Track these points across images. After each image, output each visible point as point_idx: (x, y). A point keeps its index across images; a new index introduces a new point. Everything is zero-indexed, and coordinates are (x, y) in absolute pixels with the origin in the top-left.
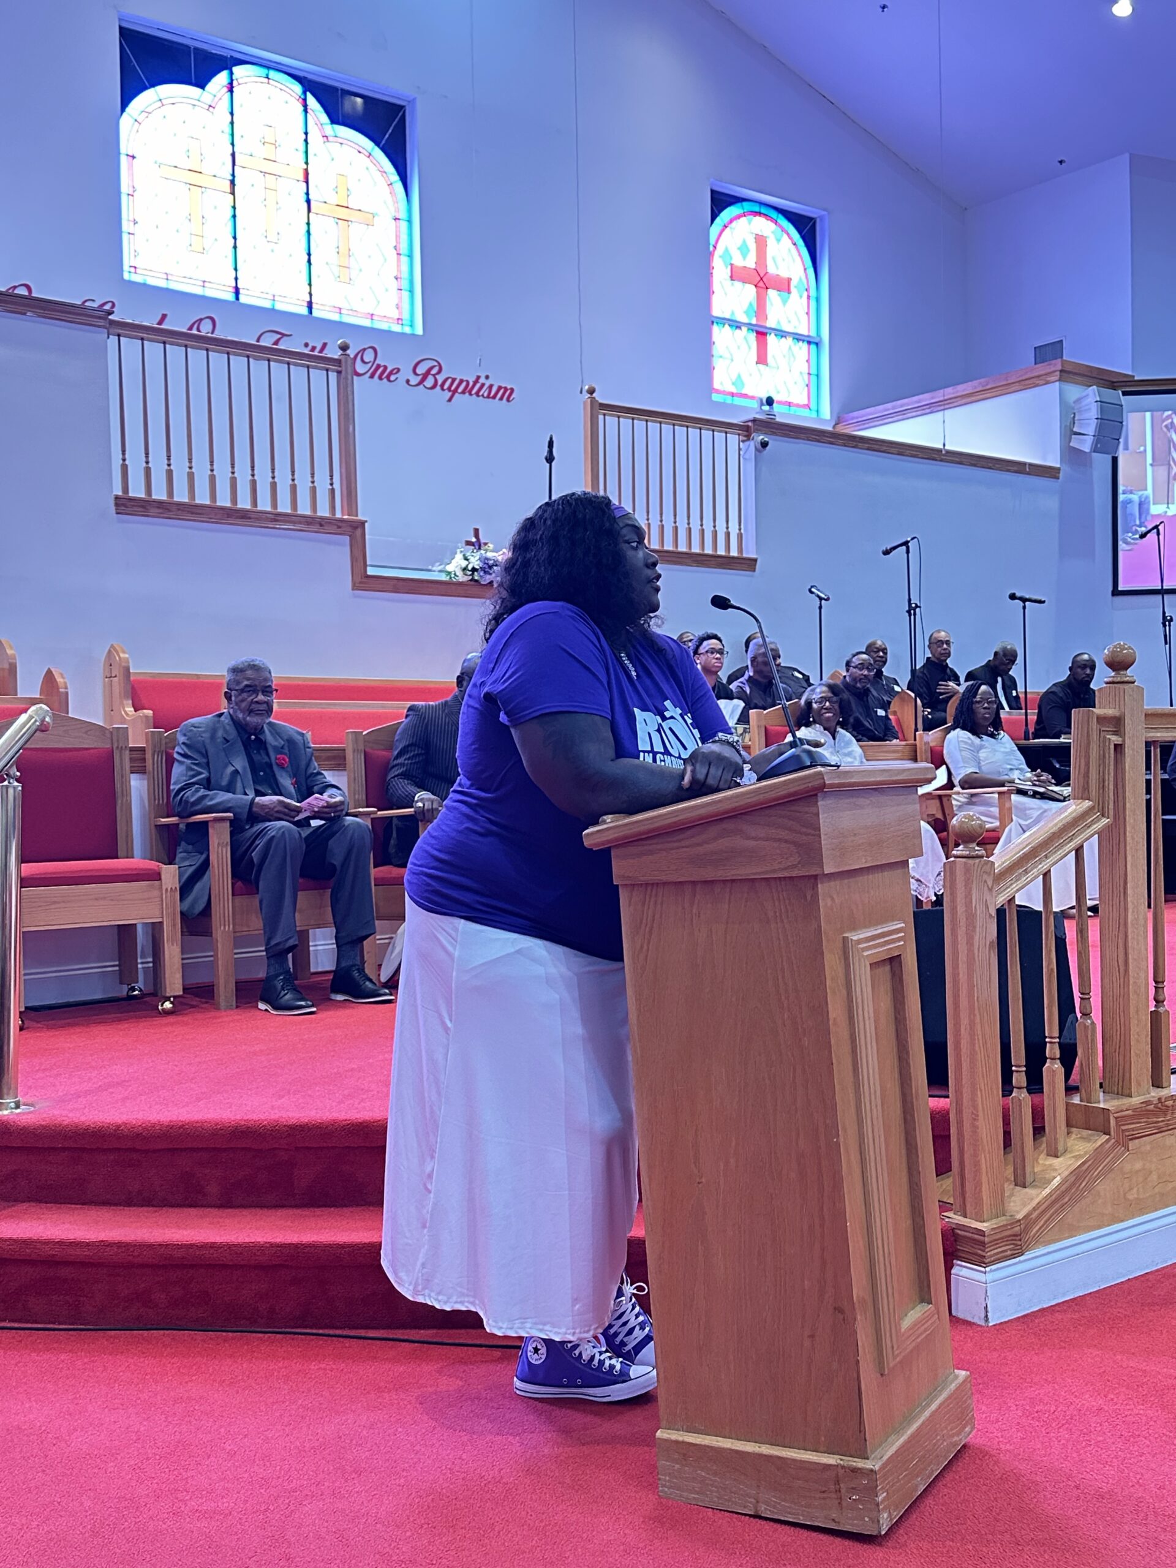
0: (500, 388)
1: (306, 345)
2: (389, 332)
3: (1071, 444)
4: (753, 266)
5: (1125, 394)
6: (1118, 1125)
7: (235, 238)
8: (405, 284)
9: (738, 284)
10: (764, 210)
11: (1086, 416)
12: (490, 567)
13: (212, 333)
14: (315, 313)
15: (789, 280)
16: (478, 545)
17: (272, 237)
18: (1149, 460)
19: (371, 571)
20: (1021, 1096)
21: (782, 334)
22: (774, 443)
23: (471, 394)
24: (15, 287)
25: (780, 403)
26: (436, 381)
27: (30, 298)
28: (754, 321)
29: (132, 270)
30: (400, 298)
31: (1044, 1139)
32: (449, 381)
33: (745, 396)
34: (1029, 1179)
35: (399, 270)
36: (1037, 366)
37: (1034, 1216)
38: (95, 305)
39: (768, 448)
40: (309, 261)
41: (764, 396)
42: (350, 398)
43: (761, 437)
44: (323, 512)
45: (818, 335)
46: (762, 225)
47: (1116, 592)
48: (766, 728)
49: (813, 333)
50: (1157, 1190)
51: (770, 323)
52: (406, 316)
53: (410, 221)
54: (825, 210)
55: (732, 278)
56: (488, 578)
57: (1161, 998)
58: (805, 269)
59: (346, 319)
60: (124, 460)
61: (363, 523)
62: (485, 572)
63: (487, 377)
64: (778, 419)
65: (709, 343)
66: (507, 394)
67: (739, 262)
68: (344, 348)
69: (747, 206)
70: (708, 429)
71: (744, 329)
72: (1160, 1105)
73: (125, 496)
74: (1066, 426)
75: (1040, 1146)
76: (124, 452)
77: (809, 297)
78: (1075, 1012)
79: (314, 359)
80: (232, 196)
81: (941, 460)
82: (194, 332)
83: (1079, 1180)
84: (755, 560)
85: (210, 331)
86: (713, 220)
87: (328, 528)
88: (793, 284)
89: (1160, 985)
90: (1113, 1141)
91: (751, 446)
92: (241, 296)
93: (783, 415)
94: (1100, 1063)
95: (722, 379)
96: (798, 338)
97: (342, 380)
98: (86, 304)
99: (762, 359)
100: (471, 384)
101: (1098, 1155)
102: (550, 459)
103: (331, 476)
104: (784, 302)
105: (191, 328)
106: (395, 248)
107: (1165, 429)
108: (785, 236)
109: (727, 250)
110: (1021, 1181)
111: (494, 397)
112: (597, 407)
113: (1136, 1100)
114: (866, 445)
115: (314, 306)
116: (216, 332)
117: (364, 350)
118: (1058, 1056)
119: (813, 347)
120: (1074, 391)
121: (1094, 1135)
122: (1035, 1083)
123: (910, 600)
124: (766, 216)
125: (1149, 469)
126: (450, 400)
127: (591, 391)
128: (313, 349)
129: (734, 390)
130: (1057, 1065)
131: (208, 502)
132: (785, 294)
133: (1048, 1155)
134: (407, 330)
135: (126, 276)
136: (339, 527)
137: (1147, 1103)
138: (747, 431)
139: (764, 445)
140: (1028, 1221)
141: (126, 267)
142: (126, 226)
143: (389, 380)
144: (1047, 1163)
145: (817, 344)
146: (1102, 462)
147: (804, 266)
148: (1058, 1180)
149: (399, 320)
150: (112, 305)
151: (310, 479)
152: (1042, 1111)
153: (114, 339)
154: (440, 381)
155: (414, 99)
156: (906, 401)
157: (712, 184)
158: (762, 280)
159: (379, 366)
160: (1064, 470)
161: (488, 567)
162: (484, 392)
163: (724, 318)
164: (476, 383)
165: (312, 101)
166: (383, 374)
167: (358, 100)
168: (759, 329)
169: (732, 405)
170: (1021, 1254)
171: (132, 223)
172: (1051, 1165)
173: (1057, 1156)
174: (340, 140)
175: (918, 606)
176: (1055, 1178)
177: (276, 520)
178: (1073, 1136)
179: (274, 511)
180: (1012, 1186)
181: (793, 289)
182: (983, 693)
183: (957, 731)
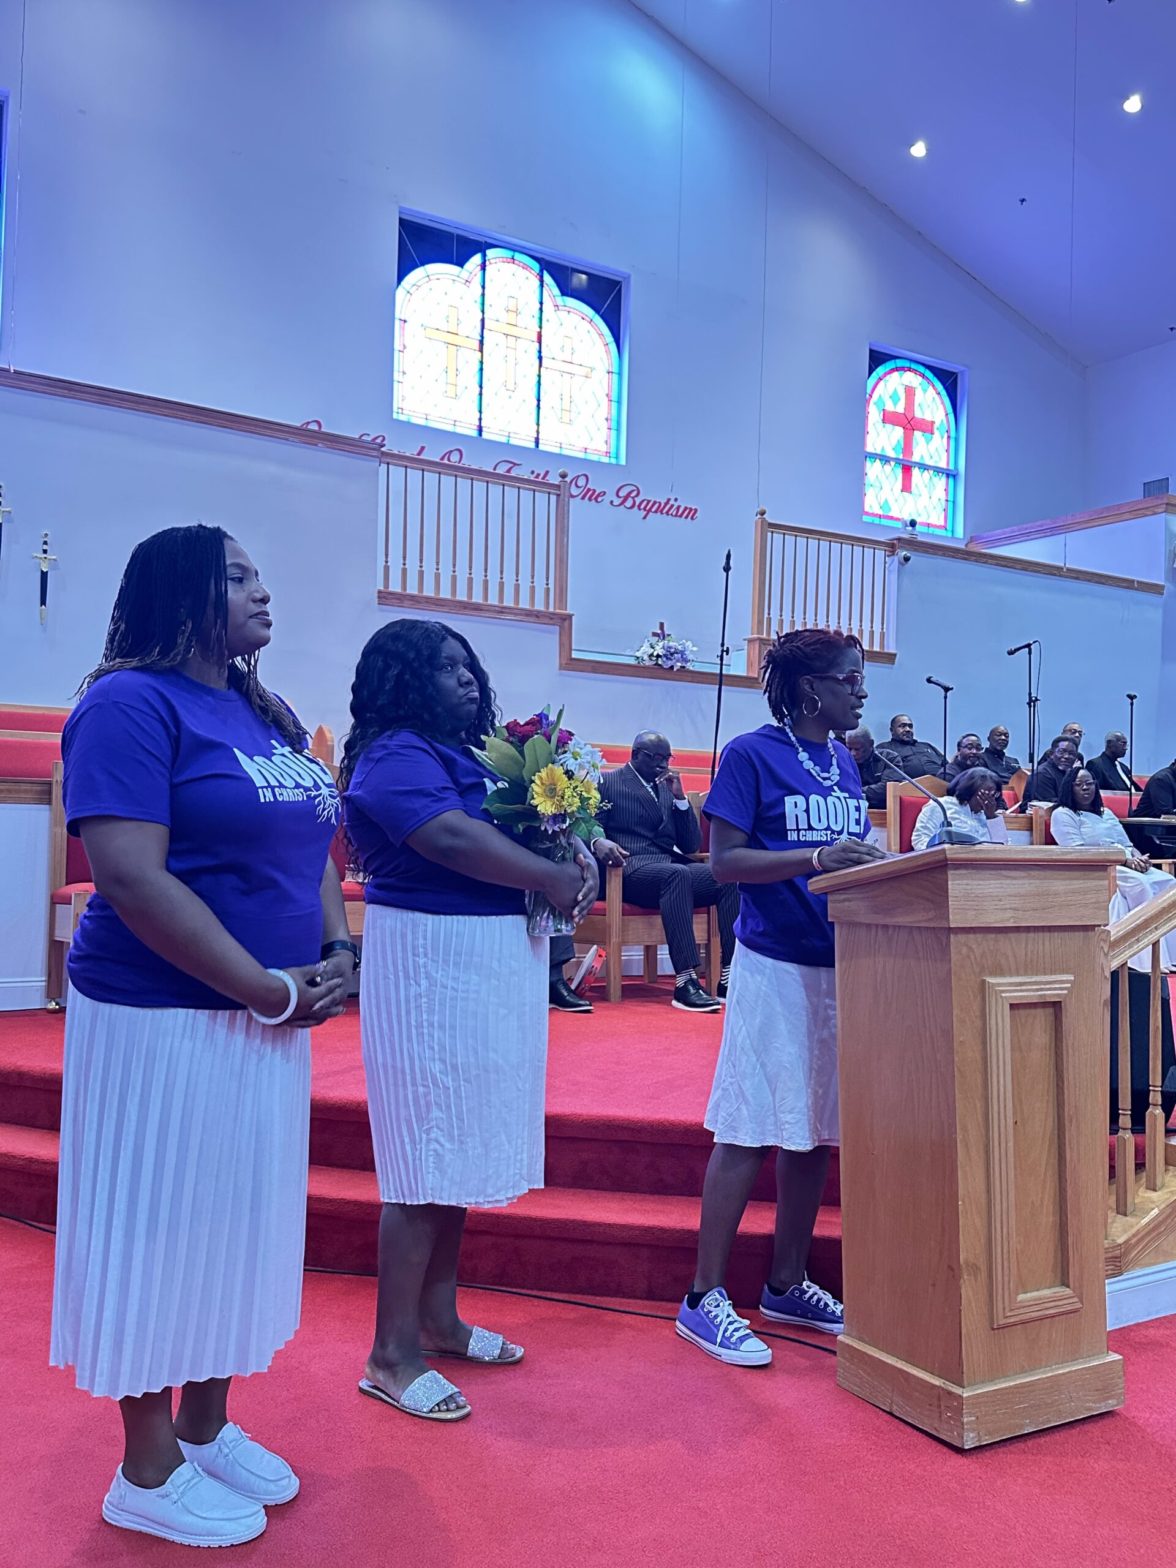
0: (686, 508)
1: (533, 472)
2: (599, 462)
3: (1174, 566)
7: (481, 387)
8: (614, 425)
9: (889, 426)
10: (914, 366)
12: (672, 654)
13: (460, 463)
14: (541, 447)
15: (933, 423)
16: (662, 635)
17: (511, 386)
19: (575, 655)
20: (1128, 1136)
21: (924, 467)
22: (916, 559)
23: (662, 513)
24: (308, 423)
25: (922, 524)
26: (634, 503)
27: (319, 432)
28: (901, 457)
29: (400, 411)
30: (609, 436)
31: (1144, 1174)
32: (645, 502)
33: (891, 518)
34: (1130, 1208)
35: (609, 412)
36: (1146, 499)
37: (1133, 1241)
38: (369, 439)
39: (910, 562)
40: (538, 406)
41: (908, 519)
42: (566, 516)
43: (904, 553)
44: (539, 606)
45: (956, 468)
46: (910, 378)
48: (901, 798)
49: (952, 467)
51: (916, 458)
52: (613, 451)
53: (620, 374)
54: (965, 366)
55: (884, 421)
56: (670, 663)
58: (947, 415)
59: (565, 452)
60: (386, 562)
61: (570, 616)
62: (667, 658)
63: (676, 500)
64: (920, 539)
65: (861, 475)
66: (691, 513)
67: (890, 408)
68: (563, 476)
69: (900, 363)
71: (893, 463)
73: (386, 590)
74: (1170, 551)
75: (1141, 1179)
76: (386, 556)
77: (949, 437)
79: (538, 484)
80: (480, 354)
81: (1060, 576)
82: (446, 461)
83: (1174, 1212)
84: (895, 655)
85: (458, 460)
86: (870, 374)
87: (542, 620)
88: (936, 426)
91: (895, 560)
92: (483, 433)
93: (923, 534)
95: (871, 503)
96: (938, 470)
97: (561, 502)
98: (363, 438)
99: (906, 487)
100: (663, 505)
102: (727, 569)
103: (547, 579)
104: (928, 441)
105: (442, 459)
106: (607, 395)
108: (931, 387)
109: (880, 396)
110: (1122, 1210)
111: (681, 516)
112: (766, 526)
114: (994, 562)
115: (540, 441)
116: (462, 462)
117: (578, 476)
118: (1160, 1102)
119: (951, 480)
123: (1030, 694)
124: (915, 371)
126: (645, 518)
127: (763, 513)
128: (538, 475)
129: (881, 512)
130: (1159, 1111)
131: (449, 597)
132: (928, 435)
133: (1148, 1188)
134: (613, 461)
135: (395, 416)
136: (552, 619)
138: (892, 548)
139: (907, 559)
140: (1128, 1246)
141: (395, 409)
142: (397, 376)
143: (597, 502)
144: (1146, 1195)
145: (954, 476)
147: (946, 412)
148: (1156, 1211)
149: (608, 453)
150: (384, 439)
151: (531, 580)
152: (1144, 1148)
153: (384, 466)
154: (638, 502)
155: (629, 276)
156: (1030, 525)
157: (870, 344)
158: (909, 423)
159: (589, 490)
160: (1169, 587)
161: (669, 654)
162: (673, 511)
163: (876, 454)
164: (666, 504)
165: (547, 277)
166: (593, 496)
167: (584, 277)
168: (905, 463)
169: (880, 525)
170: (1121, 1274)
171: (401, 374)
172: (1150, 1198)
173: (1155, 1190)
174: (568, 309)
175: (1037, 700)
176: (1153, 1209)
177: (502, 612)
178: (1171, 1174)
179: (500, 605)
180: (1114, 1214)
181: (936, 431)
182: (1082, 776)
183: (1061, 808)
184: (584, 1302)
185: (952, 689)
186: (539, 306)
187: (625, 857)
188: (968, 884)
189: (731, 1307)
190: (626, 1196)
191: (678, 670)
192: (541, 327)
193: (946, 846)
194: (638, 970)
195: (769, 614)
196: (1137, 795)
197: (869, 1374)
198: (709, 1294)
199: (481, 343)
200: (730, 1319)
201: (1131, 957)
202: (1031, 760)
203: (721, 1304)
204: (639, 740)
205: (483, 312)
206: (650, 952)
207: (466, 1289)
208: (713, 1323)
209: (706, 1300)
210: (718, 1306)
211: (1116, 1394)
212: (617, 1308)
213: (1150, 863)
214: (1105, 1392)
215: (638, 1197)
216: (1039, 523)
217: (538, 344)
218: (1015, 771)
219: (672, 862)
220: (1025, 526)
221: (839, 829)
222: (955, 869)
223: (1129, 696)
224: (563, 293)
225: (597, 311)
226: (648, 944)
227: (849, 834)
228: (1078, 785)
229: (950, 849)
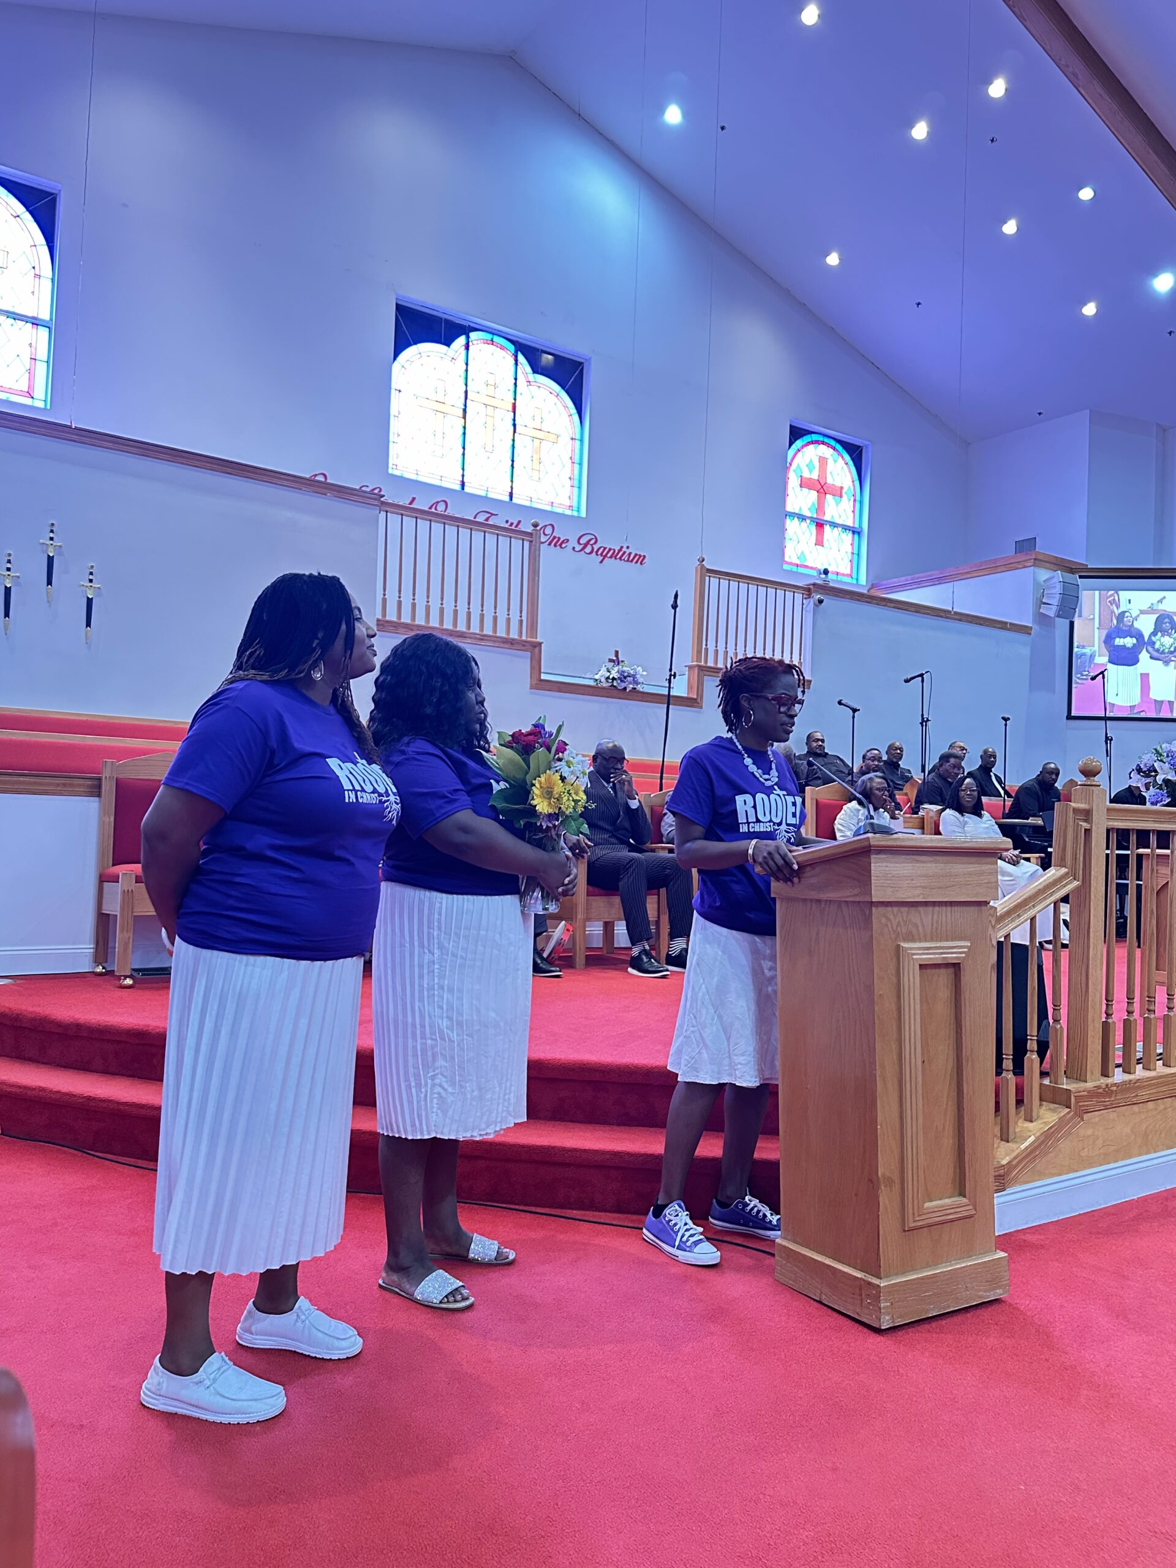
0: (636, 555)
1: (507, 522)
2: (563, 514)
3: (1041, 611)
4: (816, 478)
5: (1081, 577)
6: (1077, 1102)
7: (464, 448)
8: (576, 483)
9: (805, 490)
10: (826, 440)
11: (1054, 591)
12: (625, 678)
13: (445, 511)
14: (514, 500)
15: (842, 488)
16: (616, 661)
17: (489, 448)
18: (1097, 625)
19: (544, 676)
21: (834, 525)
22: (828, 602)
23: (616, 559)
24: (316, 475)
25: (833, 573)
26: (593, 549)
27: (325, 483)
28: (815, 516)
29: (395, 467)
30: (572, 493)
31: (1023, 1108)
32: (602, 549)
33: (806, 567)
34: (1011, 1137)
35: (573, 473)
36: (1018, 555)
37: (1014, 1163)
38: (368, 490)
39: (823, 604)
40: (512, 466)
41: (822, 569)
42: (537, 560)
43: (819, 596)
44: (514, 635)
45: (860, 526)
46: (823, 450)
47: (1069, 717)
48: (817, 801)
49: (857, 526)
50: (1101, 1151)
51: (827, 517)
52: (575, 505)
53: (582, 440)
54: (870, 441)
55: (801, 486)
56: (623, 685)
57: (1110, 1012)
58: (853, 481)
59: (535, 505)
60: (384, 595)
61: (540, 644)
62: (622, 681)
63: (628, 547)
64: (831, 585)
65: (782, 531)
66: (640, 559)
67: (806, 474)
69: (815, 437)
70: (781, 589)
71: (808, 521)
72: (1107, 1089)
73: (384, 619)
74: (1037, 598)
75: (1019, 1113)
76: (385, 590)
77: (855, 500)
78: (1048, 1018)
79: (512, 531)
80: (463, 420)
81: (946, 618)
82: (433, 510)
83: (1048, 1138)
85: (444, 510)
86: (790, 446)
87: (516, 647)
88: (844, 491)
89: (1110, 1003)
90: (1072, 1113)
91: (810, 604)
92: (466, 488)
93: (834, 580)
94: (1065, 1057)
95: (791, 554)
96: (846, 528)
97: (533, 548)
98: (363, 489)
99: (819, 542)
100: (617, 551)
101: (1062, 1123)
102: (675, 606)
104: (837, 504)
105: (430, 508)
106: (571, 458)
107: (1109, 604)
108: (840, 458)
109: (798, 465)
110: (1005, 1138)
111: (632, 561)
112: (705, 571)
113: (1090, 1085)
114: (893, 605)
115: (514, 496)
116: (448, 511)
117: (546, 526)
118: (1036, 1049)
119: (856, 536)
120: (1043, 574)
121: (1058, 1108)
122: (1018, 1068)
123: (922, 715)
124: (827, 445)
125: (1096, 631)
126: (601, 562)
127: (703, 560)
129: (799, 563)
130: (1035, 1056)
132: (838, 498)
133: (1026, 1120)
134: (575, 514)
135: (390, 471)
136: (524, 646)
137: (1098, 1087)
138: (809, 591)
139: (821, 601)
140: (1010, 1166)
141: (390, 465)
142: (392, 437)
143: (561, 547)
144: (1025, 1125)
145: (859, 533)
146: (1062, 624)
147: (852, 478)
148: (1032, 1138)
149: (571, 507)
150: (380, 490)
151: (507, 613)
152: (1023, 1088)
153: (383, 514)
154: (596, 547)
155: (590, 359)
156: (921, 575)
157: (791, 421)
158: (822, 488)
159: (555, 538)
160: (1036, 628)
161: (623, 677)
162: (625, 557)
163: (794, 513)
164: (620, 551)
165: (521, 357)
166: (557, 543)
167: (550, 357)
168: (818, 521)
169: (797, 573)
170: (1004, 1190)
171: (396, 436)
172: (1027, 1127)
173: (1031, 1121)
174: (538, 385)
175: (928, 720)
176: (1030, 1137)
177: (482, 639)
178: (1044, 1108)
179: (481, 633)
180: (999, 1141)
181: (844, 494)
182: (968, 784)
183: (948, 810)
184: (564, 1215)
185: (859, 710)
186: (514, 381)
187: (589, 847)
188: (886, 867)
189: (688, 1217)
190: (597, 1127)
191: (630, 691)
192: (515, 399)
193: (870, 835)
194: (598, 943)
195: (706, 645)
196: (1009, 801)
197: (802, 1271)
198: (670, 1206)
199: (465, 411)
200: (687, 1227)
201: (1013, 929)
202: (923, 771)
203: (680, 1214)
204: (599, 747)
205: (466, 385)
206: (608, 927)
207: (463, 1205)
208: (672, 1230)
209: (667, 1211)
210: (677, 1215)
211: (1003, 1285)
212: (591, 1219)
213: (1021, 857)
214: (994, 1282)
215: (608, 1128)
216: (928, 573)
217: (512, 414)
218: (908, 779)
219: (629, 851)
220: (917, 576)
221: (778, 821)
222: (876, 854)
223: (1003, 718)
224: (535, 371)
225: (563, 388)
226: (608, 920)
227: (788, 825)
228: (964, 790)
229: (873, 838)
